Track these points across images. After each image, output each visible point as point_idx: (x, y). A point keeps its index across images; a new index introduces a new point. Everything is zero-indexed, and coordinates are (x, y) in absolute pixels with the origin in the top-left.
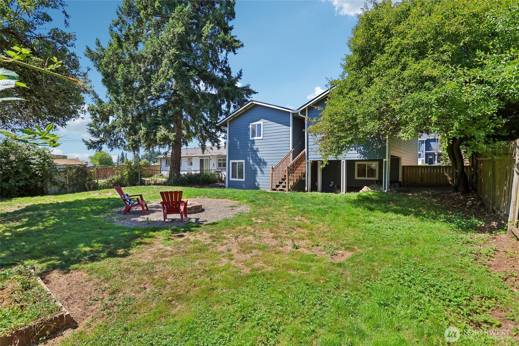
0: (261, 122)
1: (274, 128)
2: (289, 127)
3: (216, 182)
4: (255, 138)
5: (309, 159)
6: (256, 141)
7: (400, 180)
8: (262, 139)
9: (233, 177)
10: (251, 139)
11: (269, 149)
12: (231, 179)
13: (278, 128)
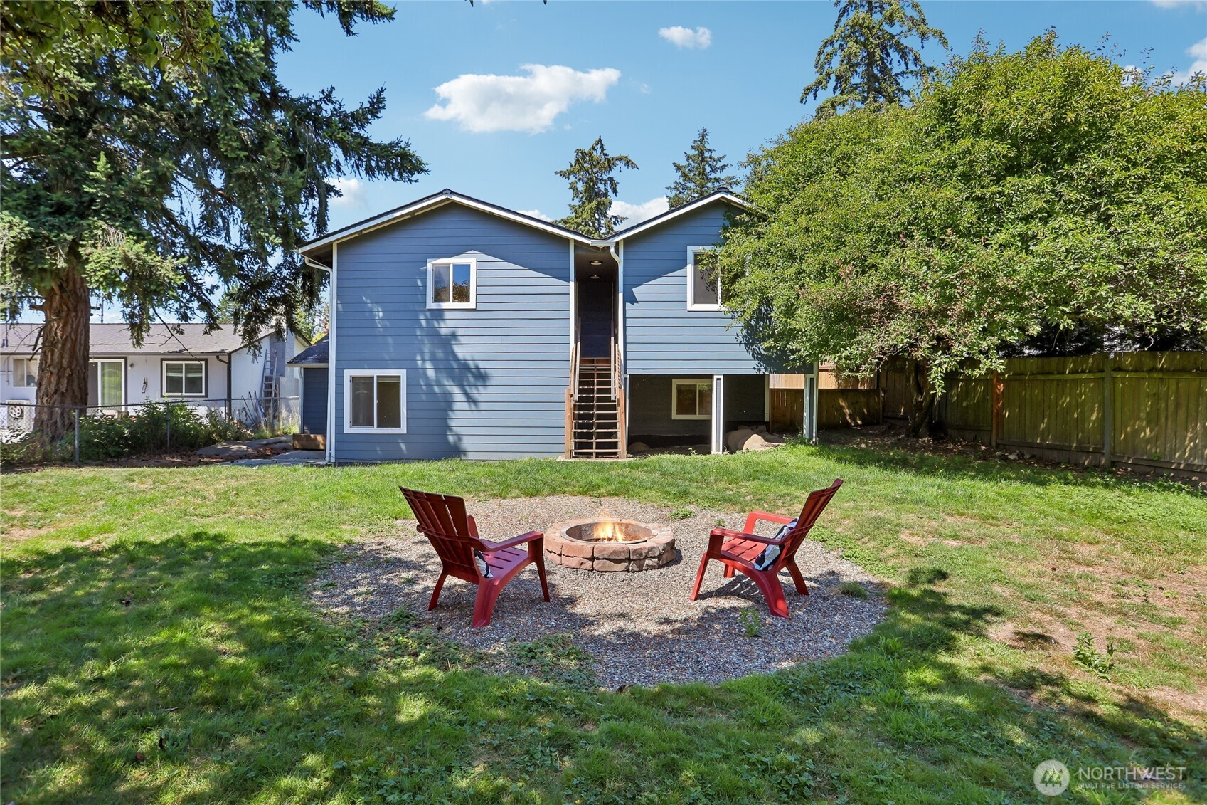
0: (470, 259)
1: (515, 282)
2: (566, 283)
3: (209, 441)
4: (445, 305)
5: (629, 372)
6: (447, 315)
7: (767, 419)
8: (474, 310)
9: (355, 423)
10: (431, 305)
11: (499, 340)
12: (348, 429)
13: (533, 282)
